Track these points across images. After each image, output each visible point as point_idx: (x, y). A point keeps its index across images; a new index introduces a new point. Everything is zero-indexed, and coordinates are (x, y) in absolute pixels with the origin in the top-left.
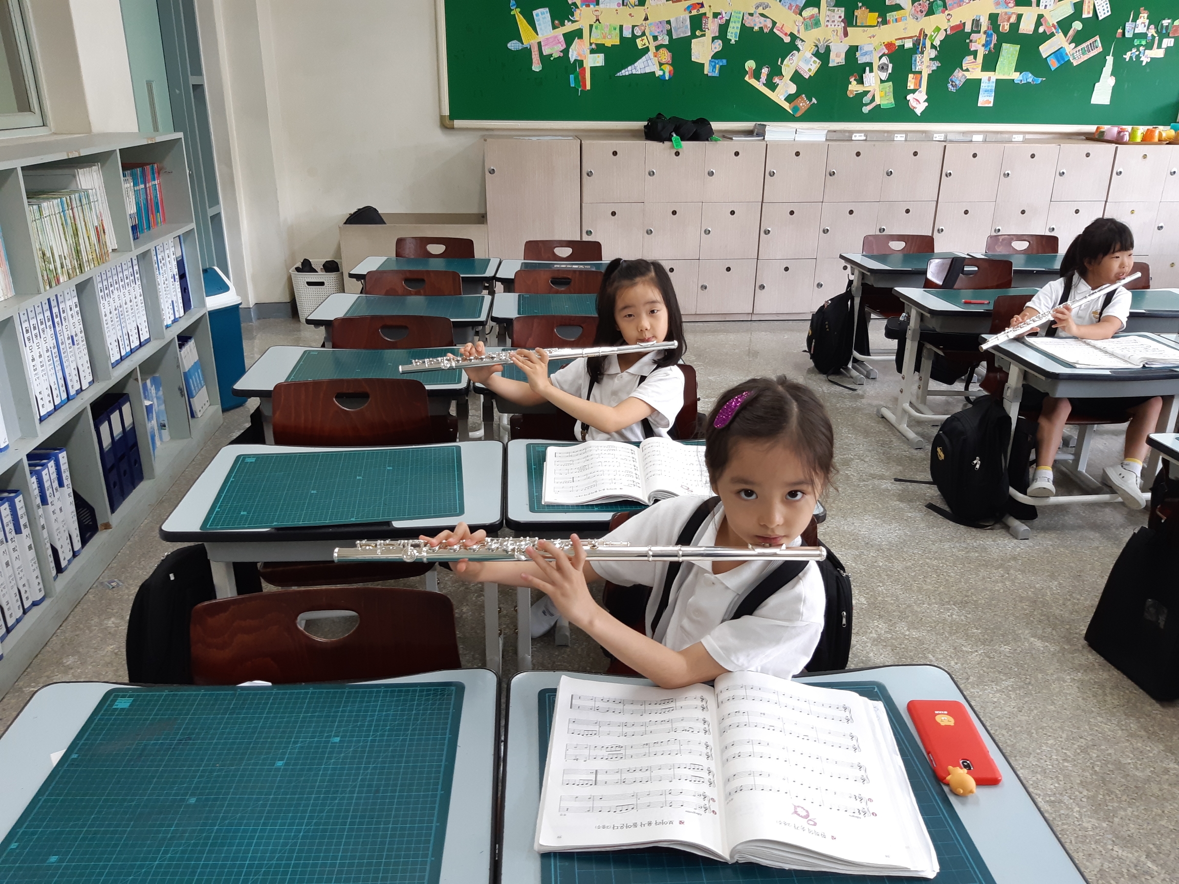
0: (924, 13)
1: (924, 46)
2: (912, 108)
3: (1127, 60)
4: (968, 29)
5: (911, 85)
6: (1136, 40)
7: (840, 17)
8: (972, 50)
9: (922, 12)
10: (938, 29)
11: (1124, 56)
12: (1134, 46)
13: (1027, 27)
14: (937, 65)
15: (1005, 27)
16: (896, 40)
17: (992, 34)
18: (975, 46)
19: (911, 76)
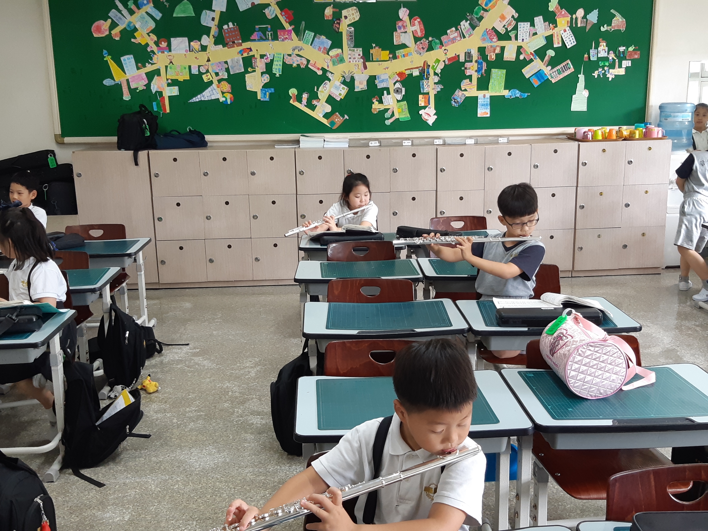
0: (426, 49)
1: (428, 74)
2: (425, 120)
3: (596, 77)
4: (462, 59)
5: (422, 103)
6: (600, 62)
7: (359, 55)
8: (467, 75)
9: (423, 48)
10: (438, 61)
11: (593, 74)
12: (600, 67)
13: (510, 55)
14: (441, 87)
15: (492, 57)
16: (406, 70)
17: (482, 62)
18: (469, 72)
19: (421, 97)
